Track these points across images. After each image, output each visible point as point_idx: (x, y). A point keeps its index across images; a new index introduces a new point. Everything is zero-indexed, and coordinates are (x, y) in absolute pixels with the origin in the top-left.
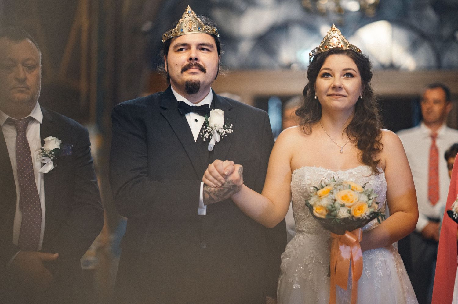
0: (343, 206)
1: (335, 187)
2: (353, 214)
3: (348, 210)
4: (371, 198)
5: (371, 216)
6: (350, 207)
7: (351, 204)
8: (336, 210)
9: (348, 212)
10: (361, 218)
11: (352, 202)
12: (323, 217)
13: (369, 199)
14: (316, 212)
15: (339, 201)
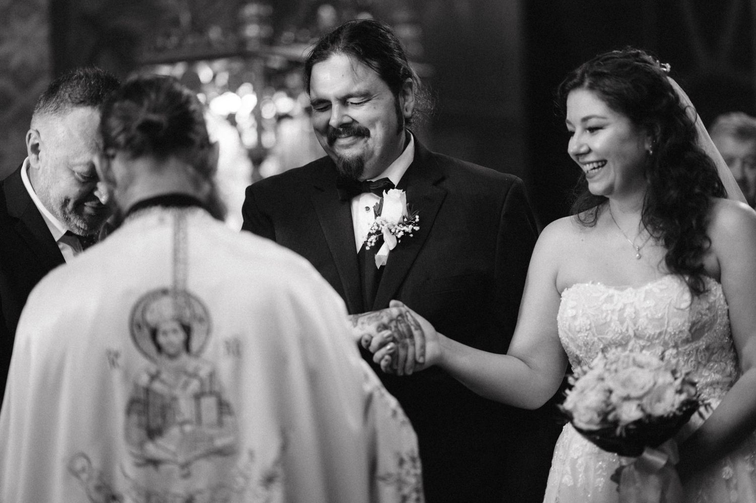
0: (627, 398)
1: (607, 367)
2: (649, 410)
3: (639, 405)
4: (678, 375)
5: (684, 409)
6: (640, 398)
7: (641, 393)
8: (614, 409)
9: (640, 408)
10: (666, 415)
11: (642, 388)
12: (594, 427)
13: (676, 379)
14: (580, 421)
15: (619, 392)
